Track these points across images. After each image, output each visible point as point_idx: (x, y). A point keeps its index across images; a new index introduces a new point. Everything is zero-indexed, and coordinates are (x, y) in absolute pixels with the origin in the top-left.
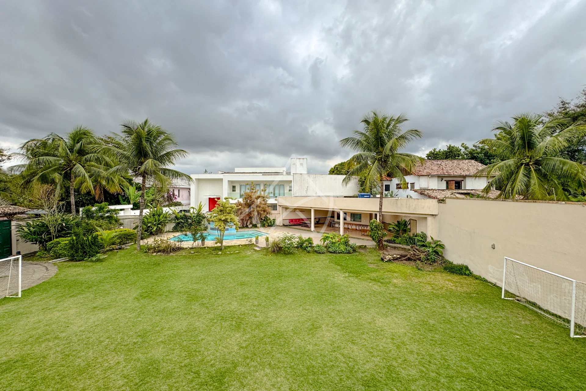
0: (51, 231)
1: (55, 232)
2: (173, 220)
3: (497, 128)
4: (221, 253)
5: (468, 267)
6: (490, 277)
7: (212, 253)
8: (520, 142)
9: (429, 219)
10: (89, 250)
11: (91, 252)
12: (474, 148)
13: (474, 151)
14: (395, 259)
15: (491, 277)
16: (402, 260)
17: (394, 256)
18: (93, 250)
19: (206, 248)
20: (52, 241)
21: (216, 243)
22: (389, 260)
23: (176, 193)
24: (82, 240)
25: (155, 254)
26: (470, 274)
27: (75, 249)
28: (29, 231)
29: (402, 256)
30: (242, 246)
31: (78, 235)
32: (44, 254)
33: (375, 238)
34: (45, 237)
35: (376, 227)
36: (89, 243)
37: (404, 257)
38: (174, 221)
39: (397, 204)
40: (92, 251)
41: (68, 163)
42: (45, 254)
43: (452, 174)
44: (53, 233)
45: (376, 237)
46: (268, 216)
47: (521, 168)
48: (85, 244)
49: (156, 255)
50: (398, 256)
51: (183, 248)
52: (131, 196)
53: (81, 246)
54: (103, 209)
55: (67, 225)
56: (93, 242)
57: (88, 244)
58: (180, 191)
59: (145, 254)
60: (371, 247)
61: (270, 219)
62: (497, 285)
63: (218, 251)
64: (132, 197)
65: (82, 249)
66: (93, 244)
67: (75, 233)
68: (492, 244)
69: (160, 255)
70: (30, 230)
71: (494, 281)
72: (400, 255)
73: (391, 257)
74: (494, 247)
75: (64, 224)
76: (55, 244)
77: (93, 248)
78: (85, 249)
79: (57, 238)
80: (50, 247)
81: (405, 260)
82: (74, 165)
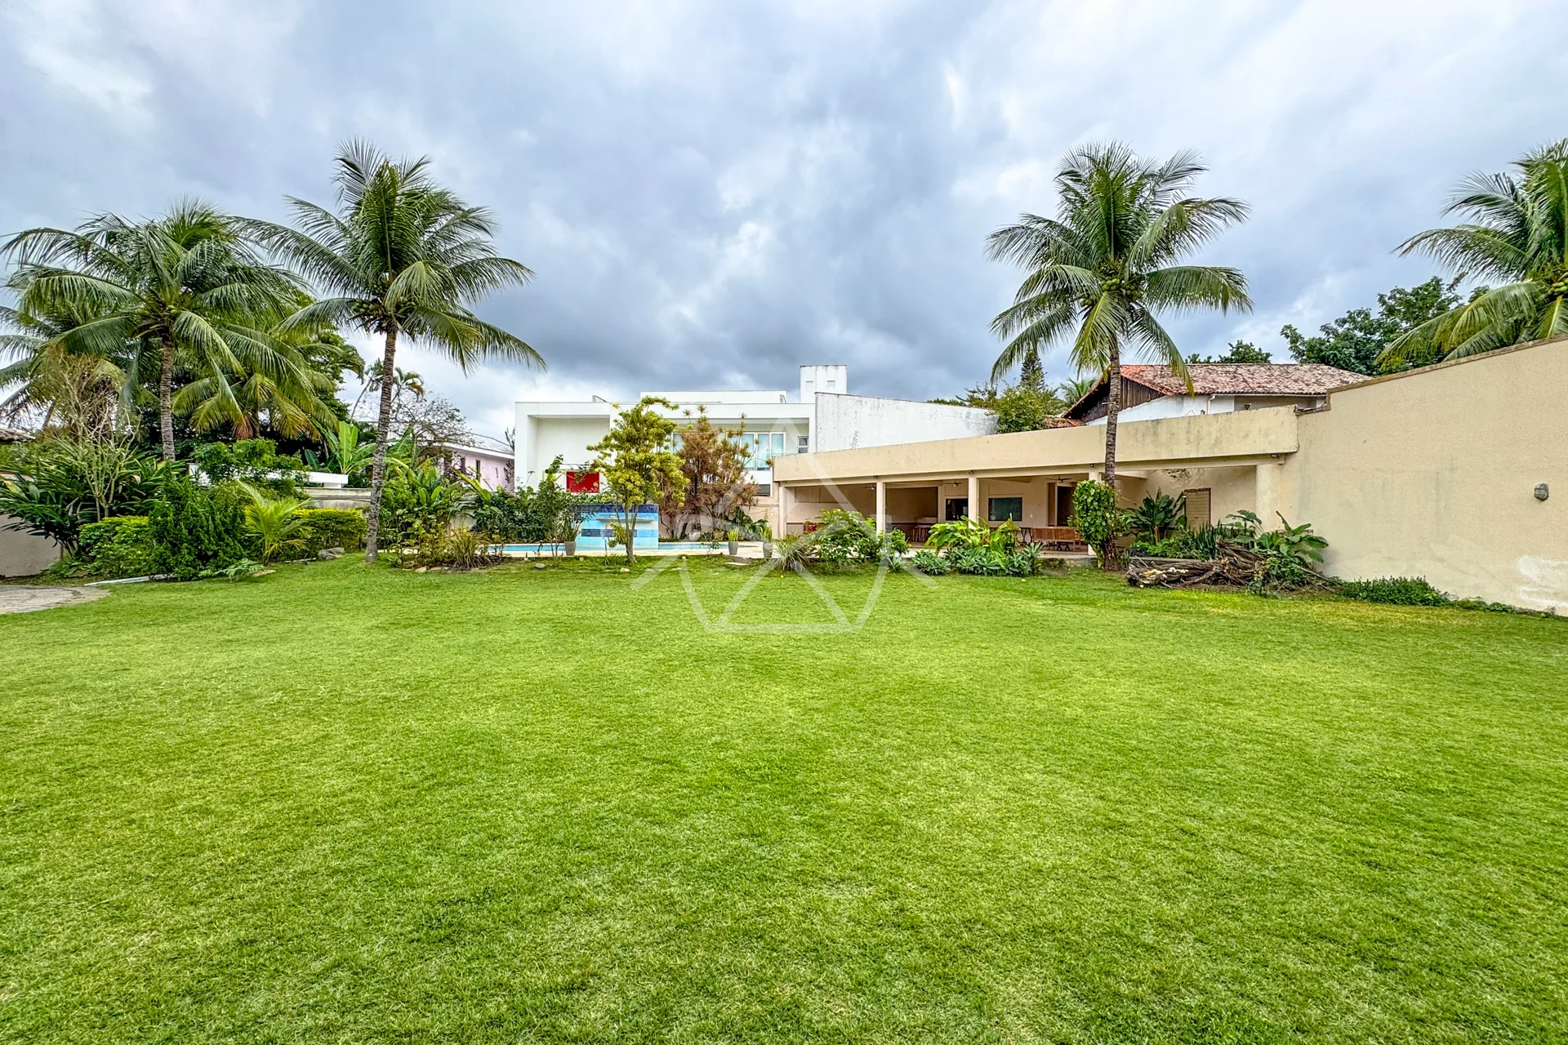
0: (97, 493)
1: (107, 499)
2: (472, 508)
3: (1466, 201)
4: (627, 570)
5: (1427, 584)
6: (1525, 598)
7: (601, 570)
8: (1545, 231)
9: (1265, 471)
10: (214, 548)
11: (221, 554)
12: (1323, 335)
13: (1322, 342)
14: (1174, 581)
15: (1530, 593)
16: (1194, 583)
17: (1170, 571)
18: (229, 549)
19: (581, 559)
20: (96, 522)
21: (612, 544)
22: (1158, 583)
23: (470, 464)
24: (194, 516)
25: (423, 570)
26: (1438, 602)
27: (171, 543)
28: (23, 495)
29: (1197, 572)
30: (687, 557)
31: (179, 499)
32: (71, 567)
33: (1097, 531)
34: (74, 512)
35: (1099, 501)
36: (215, 528)
37: (1200, 575)
38: (472, 513)
39: (1155, 434)
40: (225, 553)
41: (152, 311)
42: (74, 569)
43: (1277, 391)
44: (100, 498)
45: (1100, 529)
46: (744, 509)
47: (1554, 306)
48: (202, 527)
49: (426, 573)
50: (1183, 571)
51: (510, 558)
52: (344, 453)
53: (190, 532)
54: (261, 455)
55: (146, 481)
56: (230, 527)
57: (211, 528)
58: (482, 464)
59: (392, 570)
60: (1078, 565)
61: (749, 520)
62: (1559, 613)
63: (618, 566)
64: (347, 457)
65: (191, 544)
66: (227, 531)
67: (170, 492)
68: (1537, 484)
69: (440, 572)
70: (28, 490)
71: (1542, 604)
72: (1190, 569)
73: (1159, 572)
74: (1543, 492)
75: (138, 478)
76: (106, 531)
77: (228, 545)
78: (202, 542)
79: (112, 514)
80: (90, 538)
81: (1204, 582)
82: (174, 317)
